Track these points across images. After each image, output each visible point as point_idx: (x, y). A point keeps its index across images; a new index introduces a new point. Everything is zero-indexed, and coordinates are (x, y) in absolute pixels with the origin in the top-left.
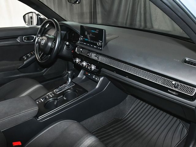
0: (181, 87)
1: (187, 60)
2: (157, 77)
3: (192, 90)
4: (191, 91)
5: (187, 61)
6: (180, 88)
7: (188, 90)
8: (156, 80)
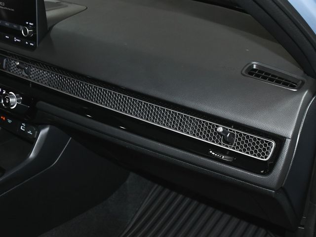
0: (240, 139)
1: (255, 67)
2: (182, 117)
3: (265, 145)
4: (264, 149)
5: (255, 70)
6: (239, 144)
7: (257, 147)
8: (180, 125)
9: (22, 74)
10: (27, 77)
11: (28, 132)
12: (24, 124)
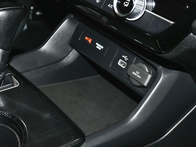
11: (133, 73)
12: (125, 57)
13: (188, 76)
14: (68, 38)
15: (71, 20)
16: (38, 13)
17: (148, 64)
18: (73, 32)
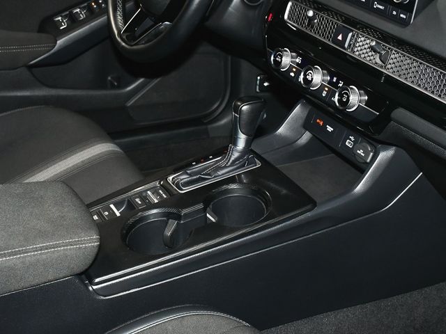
9: (374, 60)
10: (381, 67)
11: (358, 151)
12: (352, 138)
13: (404, 153)
14: (301, 122)
15: (303, 105)
16: (266, 84)
17: (371, 144)
18: (306, 115)
